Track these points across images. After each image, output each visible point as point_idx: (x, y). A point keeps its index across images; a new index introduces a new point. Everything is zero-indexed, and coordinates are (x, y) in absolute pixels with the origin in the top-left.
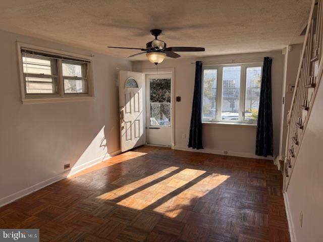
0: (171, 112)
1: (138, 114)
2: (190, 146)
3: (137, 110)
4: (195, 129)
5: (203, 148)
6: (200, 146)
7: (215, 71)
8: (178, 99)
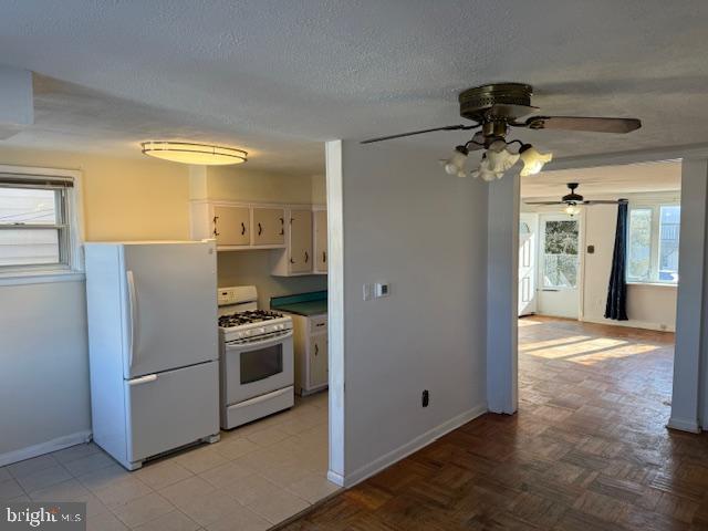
0: (579, 270)
1: (528, 269)
2: (608, 315)
3: (526, 264)
4: (616, 291)
5: (627, 319)
6: (623, 317)
7: (648, 212)
8: (591, 250)
